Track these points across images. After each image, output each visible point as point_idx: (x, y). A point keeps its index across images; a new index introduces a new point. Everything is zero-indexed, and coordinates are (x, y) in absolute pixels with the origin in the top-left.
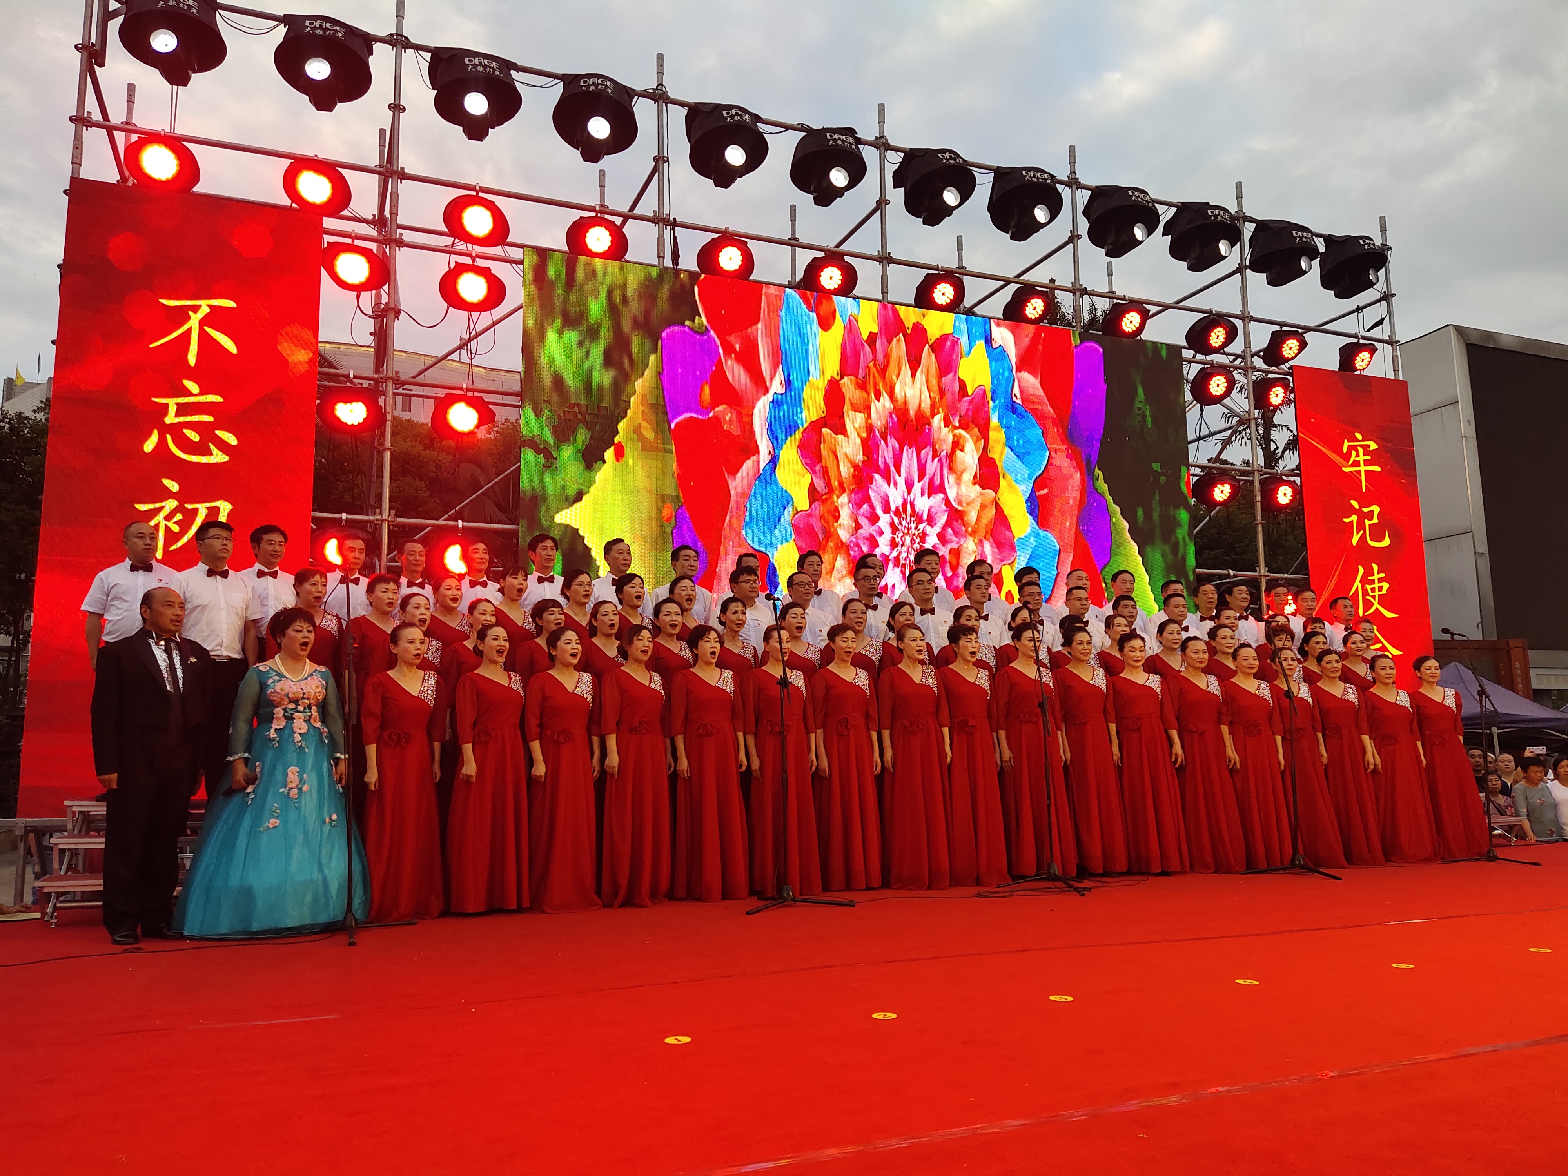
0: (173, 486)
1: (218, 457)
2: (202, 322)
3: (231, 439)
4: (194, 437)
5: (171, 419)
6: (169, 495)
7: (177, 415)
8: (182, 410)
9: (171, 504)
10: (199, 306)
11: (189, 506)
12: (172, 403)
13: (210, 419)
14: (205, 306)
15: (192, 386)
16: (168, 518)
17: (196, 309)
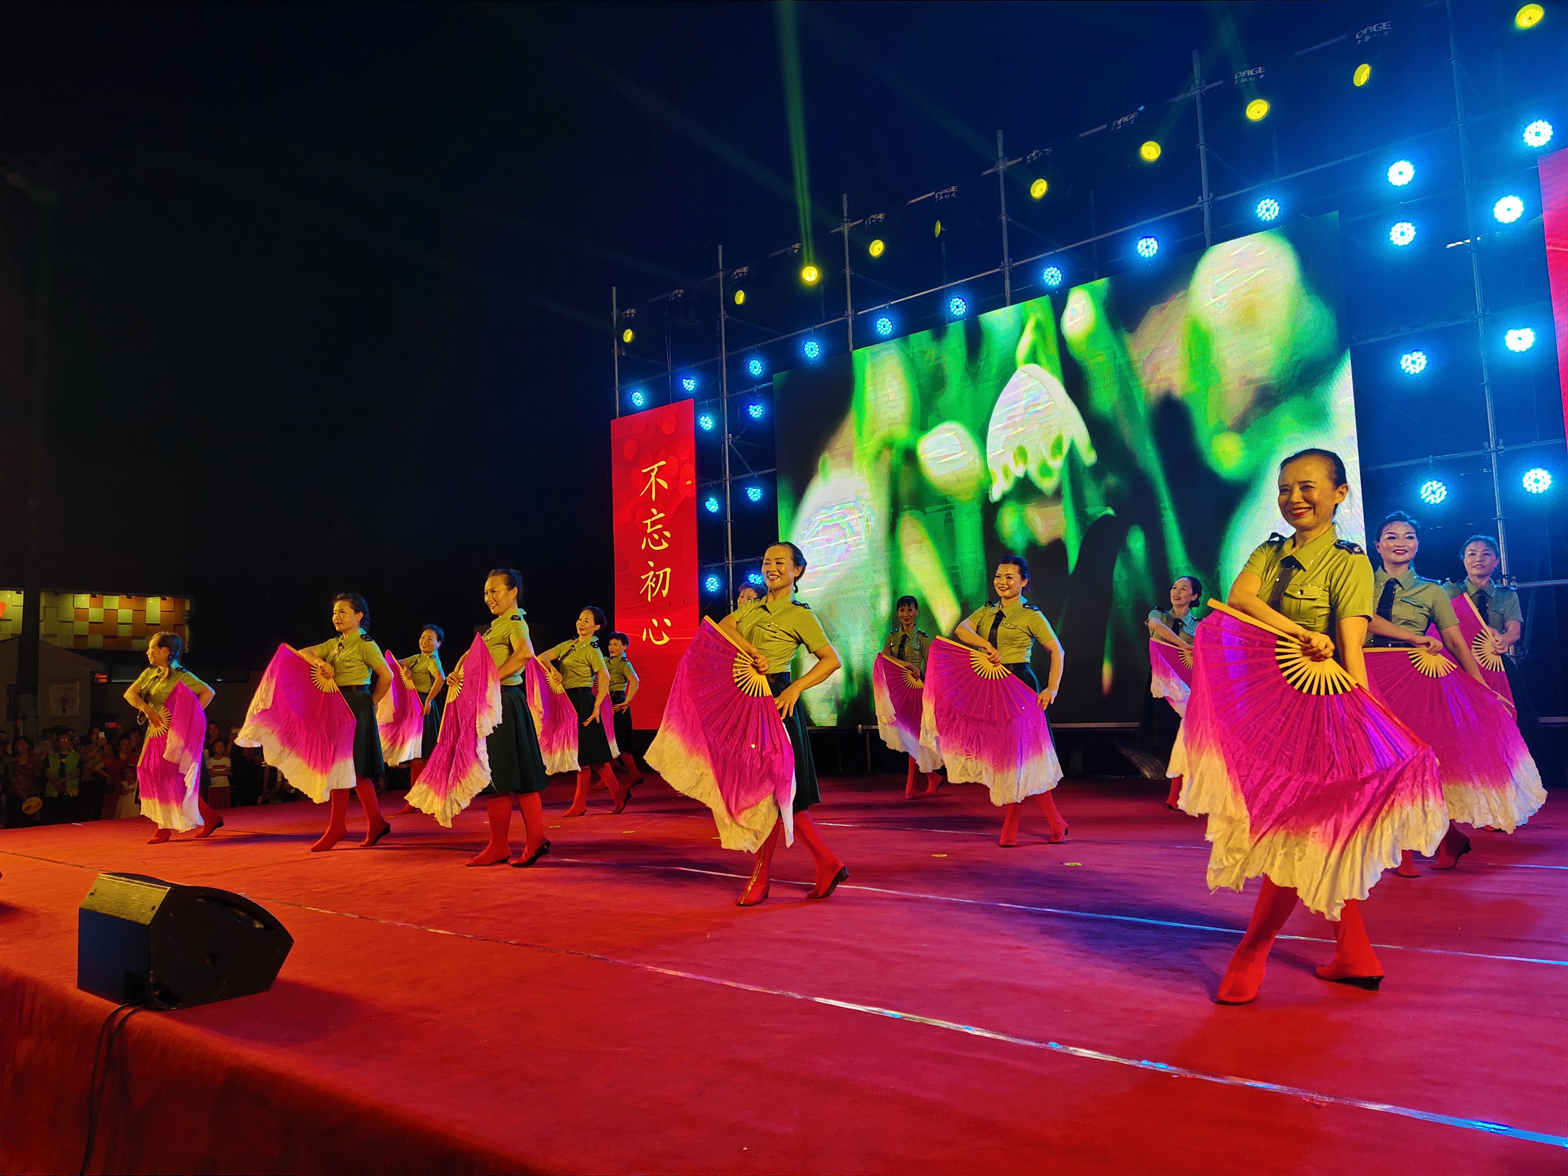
0: (651, 564)
1: (665, 545)
2: (656, 477)
3: (667, 534)
4: (656, 536)
5: (649, 530)
6: (651, 569)
7: (651, 527)
8: (653, 524)
9: (652, 573)
10: (654, 469)
11: (657, 573)
12: (648, 522)
13: (660, 526)
14: (655, 467)
15: (654, 511)
16: (651, 581)
17: (653, 470)
